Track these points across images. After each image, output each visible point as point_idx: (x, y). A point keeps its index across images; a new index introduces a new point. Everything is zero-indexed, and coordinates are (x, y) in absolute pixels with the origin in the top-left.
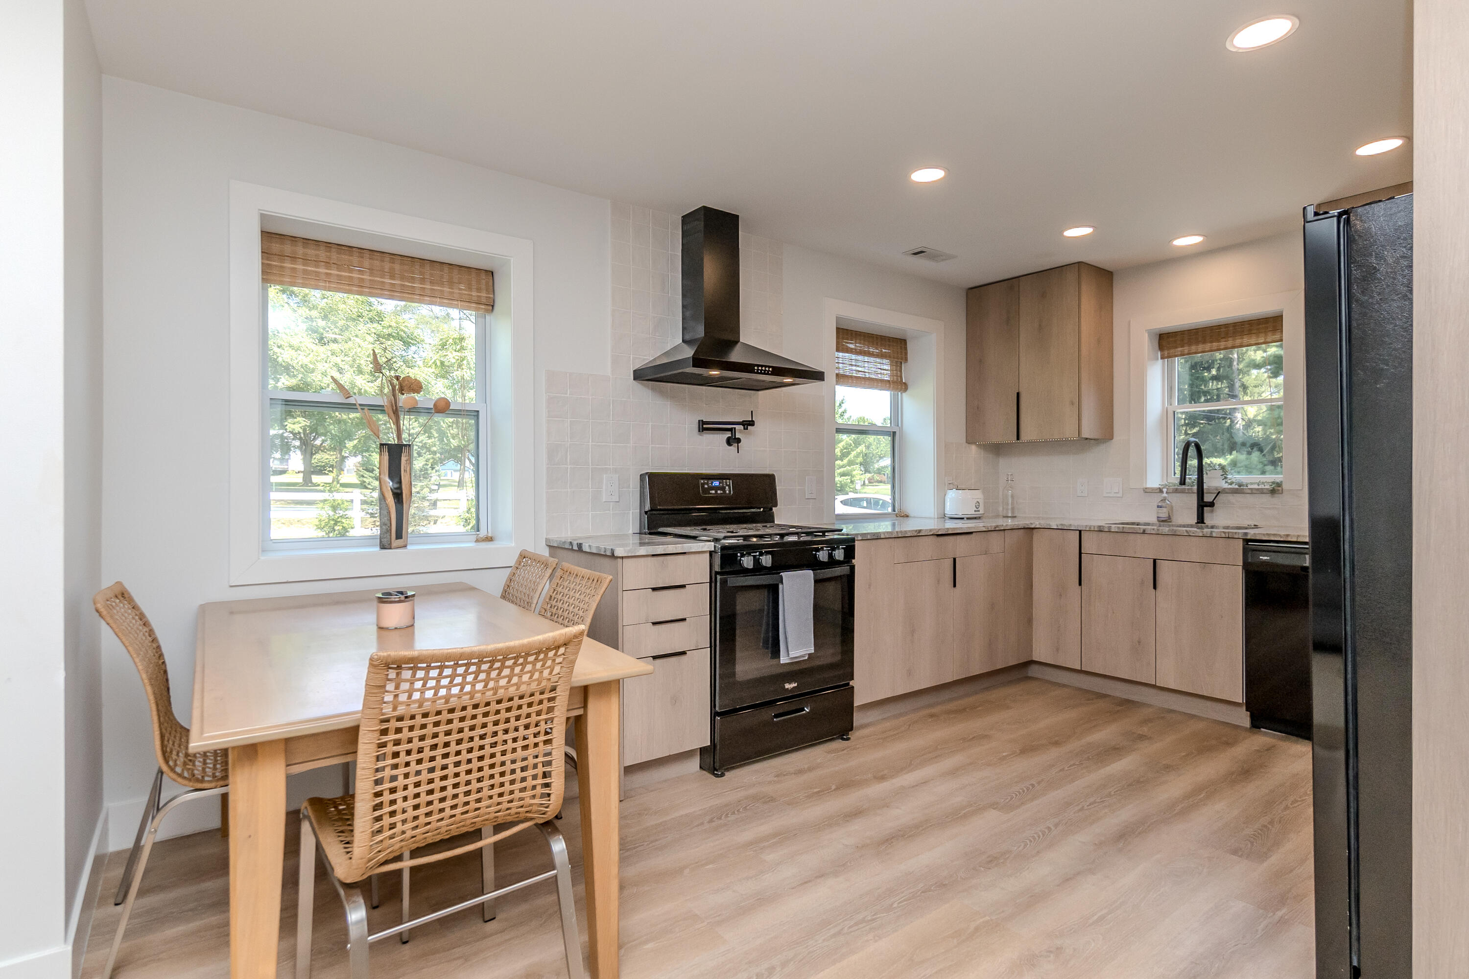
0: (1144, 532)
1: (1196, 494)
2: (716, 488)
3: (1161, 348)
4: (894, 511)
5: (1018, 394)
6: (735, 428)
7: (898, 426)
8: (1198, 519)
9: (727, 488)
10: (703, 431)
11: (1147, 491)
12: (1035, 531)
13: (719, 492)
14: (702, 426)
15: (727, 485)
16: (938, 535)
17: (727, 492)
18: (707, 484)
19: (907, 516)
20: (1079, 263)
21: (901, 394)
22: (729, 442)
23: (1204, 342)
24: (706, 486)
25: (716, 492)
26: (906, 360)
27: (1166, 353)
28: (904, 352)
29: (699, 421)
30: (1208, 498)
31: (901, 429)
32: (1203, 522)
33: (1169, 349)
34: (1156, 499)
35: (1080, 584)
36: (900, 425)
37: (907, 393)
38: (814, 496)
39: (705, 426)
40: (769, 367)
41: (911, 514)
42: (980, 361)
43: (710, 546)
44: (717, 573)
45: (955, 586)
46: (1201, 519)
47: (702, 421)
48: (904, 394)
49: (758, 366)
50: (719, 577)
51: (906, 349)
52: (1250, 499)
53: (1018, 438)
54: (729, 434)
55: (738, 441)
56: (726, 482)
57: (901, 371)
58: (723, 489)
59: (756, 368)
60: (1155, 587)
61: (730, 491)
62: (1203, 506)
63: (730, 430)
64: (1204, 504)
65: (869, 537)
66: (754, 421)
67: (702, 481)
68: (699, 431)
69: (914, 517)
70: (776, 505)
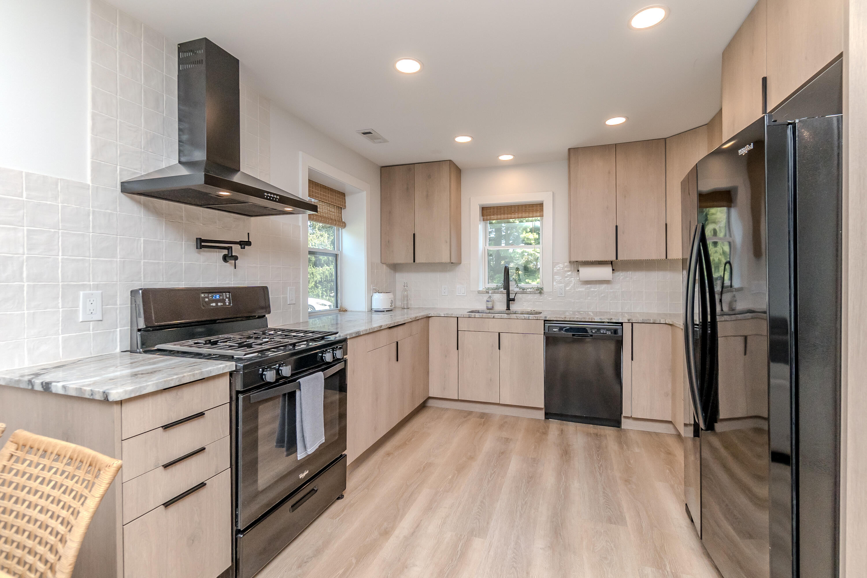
0: (494, 318)
1: (506, 294)
2: (217, 301)
3: (483, 215)
4: (337, 307)
5: (414, 234)
6: (231, 247)
7: (339, 250)
8: (507, 307)
9: (227, 300)
10: (201, 248)
11: (479, 292)
12: (430, 319)
13: (219, 304)
14: (201, 244)
15: (227, 298)
16: (390, 328)
17: (227, 304)
18: (208, 297)
19: (346, 311)
20: (450, 160)
21: (341, 229)
22: (225, 258)
23: (504, 214)
24: (207, 300)
25: (217, 304)
26: (345, 206)
27: (485, 217)
28: (344, 201)
29: (197, 239)
30: (512, 296)
31: (341, 252)
32: (509, 309)
33: (487, 216)
34: (485, 297)
35: (458, 349)
36: (340, 250)
37: (346, 228)
38: (294, 302)
39: (203, 244)
40: (277, 195)
41: (349, 309)
42: (390, 213)
43: (231, 366)
44: (238, 392)
45: (397, 360)
46: (508, 308)
47: (200, 239)
48: (343, 230)
49: (268, 192)
50: (241, 397)
51: (345, 200)
52: (530, 297)
53: (414, 262)
54: (225, 252)
55: (236, 258)
56: (226, 295)
57: (341, 214)
58: (223, 301)
59: (266, 194)
60: (499, 349)
61: (230, 303)
62: (510, 300)
63: (227, 248)
64: (510, 299)
65: (354, 335)
66: (250, 242)
67: (203, 295)
68: (197, 248)
69: (351, 311)
70: (269, 312)
